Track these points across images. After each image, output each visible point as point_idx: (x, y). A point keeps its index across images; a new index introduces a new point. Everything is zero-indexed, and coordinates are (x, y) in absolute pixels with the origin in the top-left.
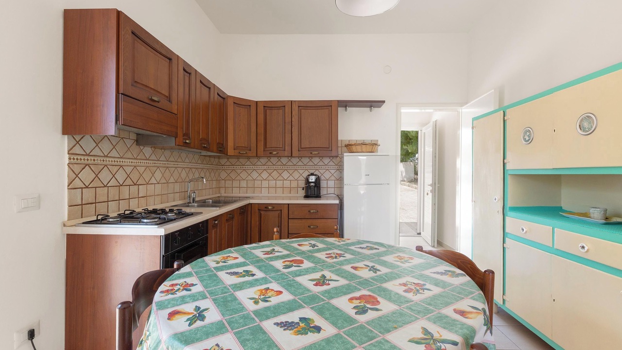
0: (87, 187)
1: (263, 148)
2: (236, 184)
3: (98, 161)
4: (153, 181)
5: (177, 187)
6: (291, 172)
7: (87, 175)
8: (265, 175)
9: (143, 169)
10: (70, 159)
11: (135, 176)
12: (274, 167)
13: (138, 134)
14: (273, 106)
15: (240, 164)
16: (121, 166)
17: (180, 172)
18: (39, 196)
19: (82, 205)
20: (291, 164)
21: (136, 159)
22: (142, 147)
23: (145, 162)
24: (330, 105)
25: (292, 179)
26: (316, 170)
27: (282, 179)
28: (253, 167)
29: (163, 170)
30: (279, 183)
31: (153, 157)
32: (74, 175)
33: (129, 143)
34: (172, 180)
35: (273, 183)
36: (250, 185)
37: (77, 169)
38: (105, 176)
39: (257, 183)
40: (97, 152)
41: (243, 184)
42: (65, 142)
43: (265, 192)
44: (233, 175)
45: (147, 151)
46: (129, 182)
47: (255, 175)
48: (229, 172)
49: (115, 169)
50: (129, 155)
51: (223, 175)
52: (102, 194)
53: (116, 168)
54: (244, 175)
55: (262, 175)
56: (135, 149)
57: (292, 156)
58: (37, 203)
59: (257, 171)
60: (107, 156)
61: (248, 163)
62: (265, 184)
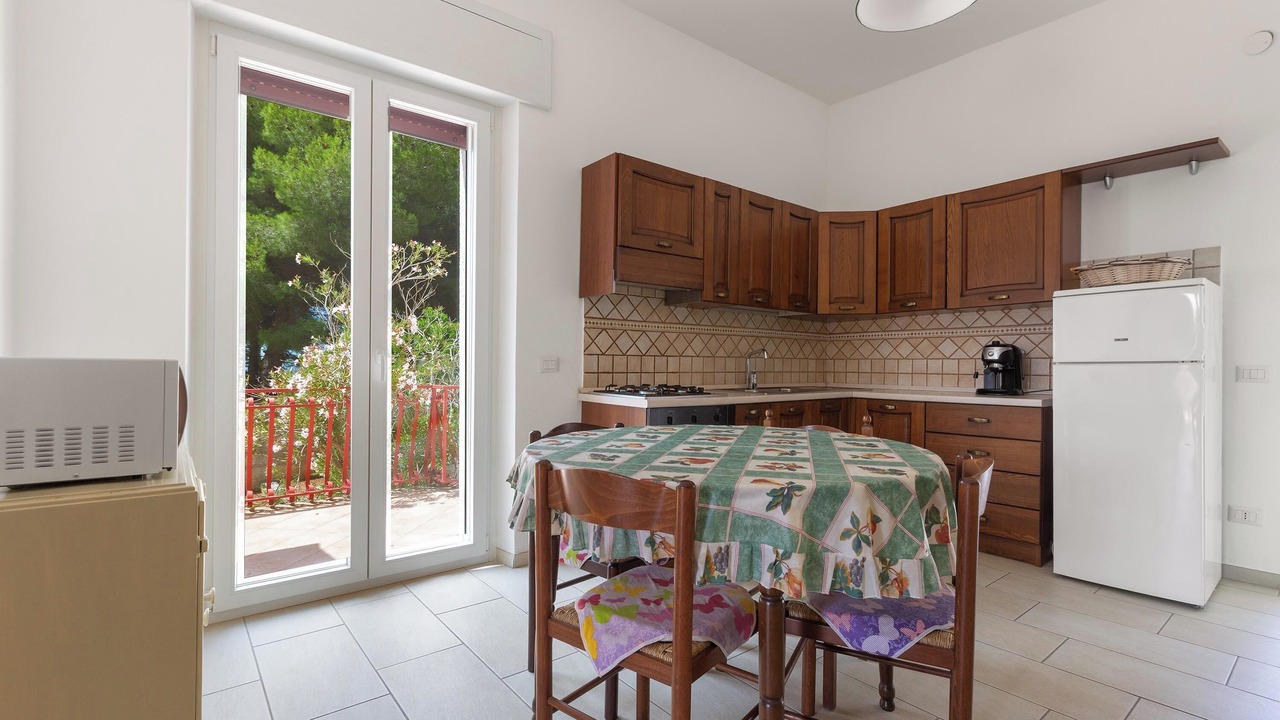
0: (604, 354)
1: (888, 296)
2: (852, 366)
3: (616, 324)
4: (689, 352)
5: (731, 364)
6: (960, 342)
7: (604, 341)
8: (905, 349)
9: (674, 335)
10: (586, 323)
11: (662, 345)
12: (924, 332)
13: (666, 291)
14: (909, 213)
15: (860, 330)
16: (644, 332)
17: (736, 343)
18: (558, 360)
19: (598, 373)
20: (961, 325)
21: (664, 323)
22: (672, 308)
23: (678, 326)
24: (1041, 185)
25: (962, 355)
26: (1022, 335)
27: (941, 356)
28: (883, 334)
29: (706, 338)
30: (934, 366)
31: (690, 320)
32: (591, 341)
33: (654, 302)
34: (721, 353)
35: (920, 365)
36: (877, 369)
37: (593, 333)
38: (624, 342)
39: (891, 365)
40: (615, 315)
41: (866, 366)
42: (581, 306)
43: (904, 382)
44: (847, 351)
45: (681, 312)
46: (654, 351)
47: (886, 349)
48: (841, 344)
49: (635, 335)
50: (655, 318)
51: (832, 350)
52: (620, 362)
53: (638, 334)
54: (866, 350)
55: (899, 350)
56: (664, 311)
57: (946, 307)
58: (554, 365)
59: (891, 341)
60: (626, 320)
61: (874, 327)
62: (906, 366)
